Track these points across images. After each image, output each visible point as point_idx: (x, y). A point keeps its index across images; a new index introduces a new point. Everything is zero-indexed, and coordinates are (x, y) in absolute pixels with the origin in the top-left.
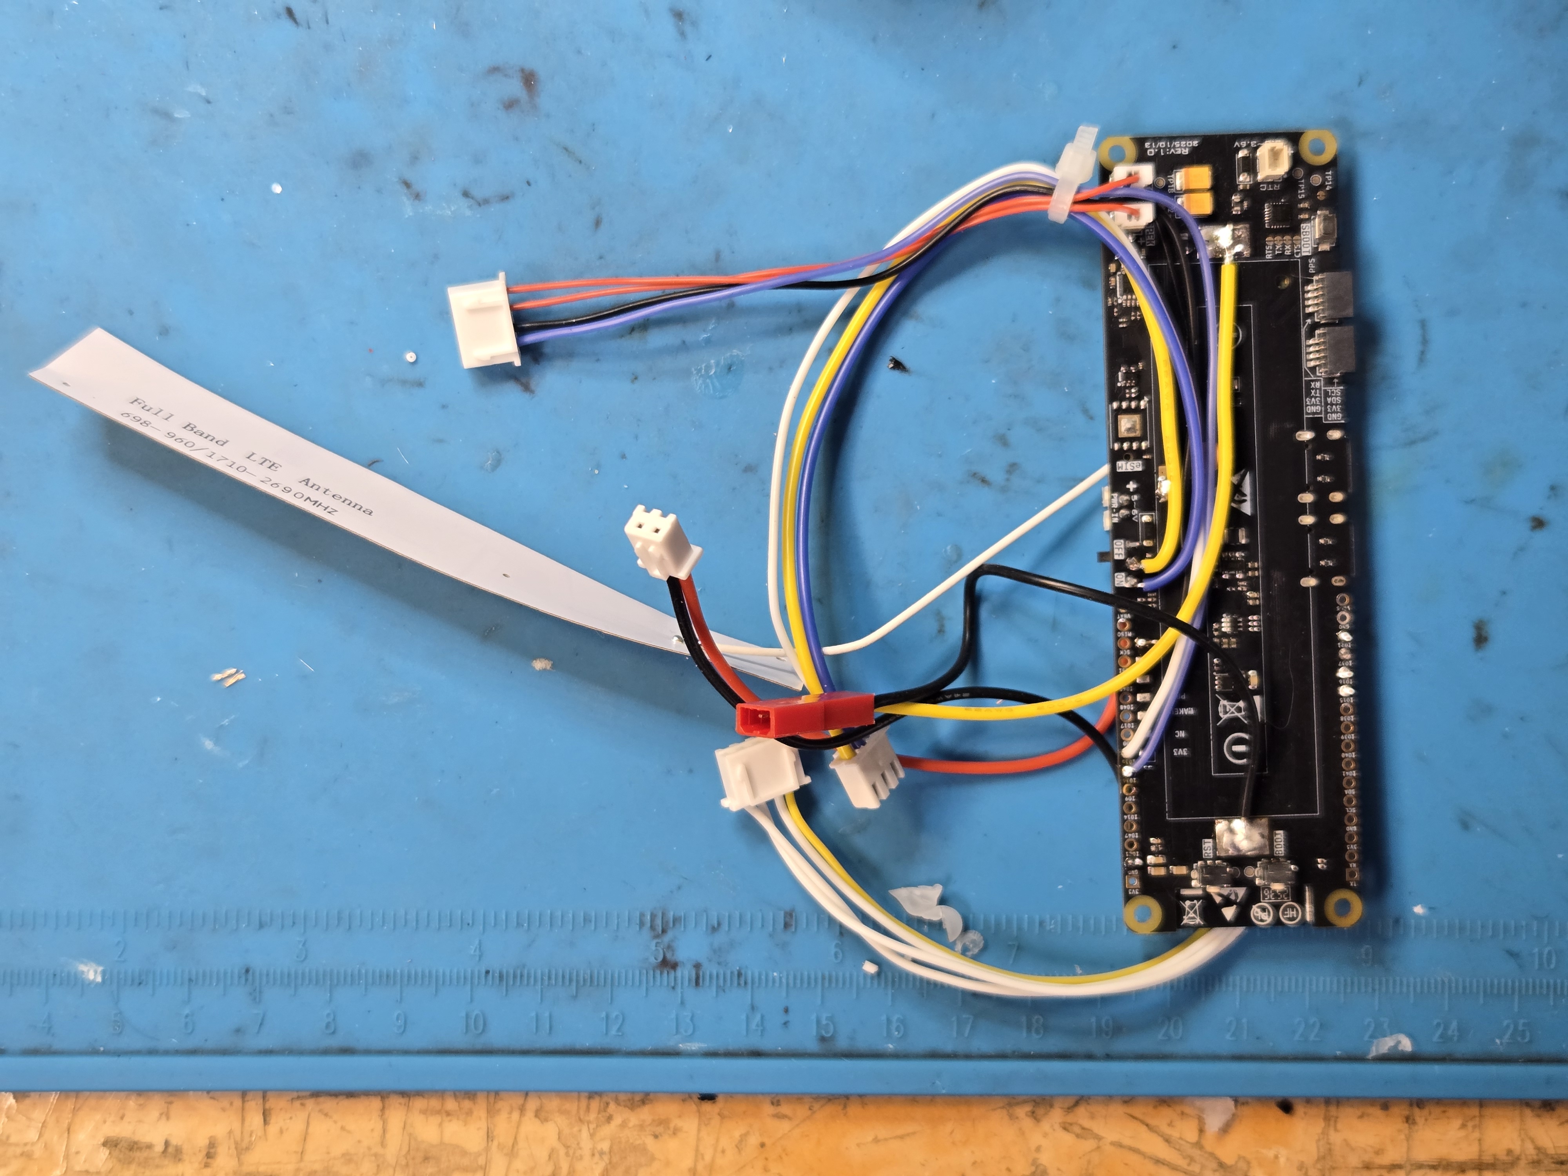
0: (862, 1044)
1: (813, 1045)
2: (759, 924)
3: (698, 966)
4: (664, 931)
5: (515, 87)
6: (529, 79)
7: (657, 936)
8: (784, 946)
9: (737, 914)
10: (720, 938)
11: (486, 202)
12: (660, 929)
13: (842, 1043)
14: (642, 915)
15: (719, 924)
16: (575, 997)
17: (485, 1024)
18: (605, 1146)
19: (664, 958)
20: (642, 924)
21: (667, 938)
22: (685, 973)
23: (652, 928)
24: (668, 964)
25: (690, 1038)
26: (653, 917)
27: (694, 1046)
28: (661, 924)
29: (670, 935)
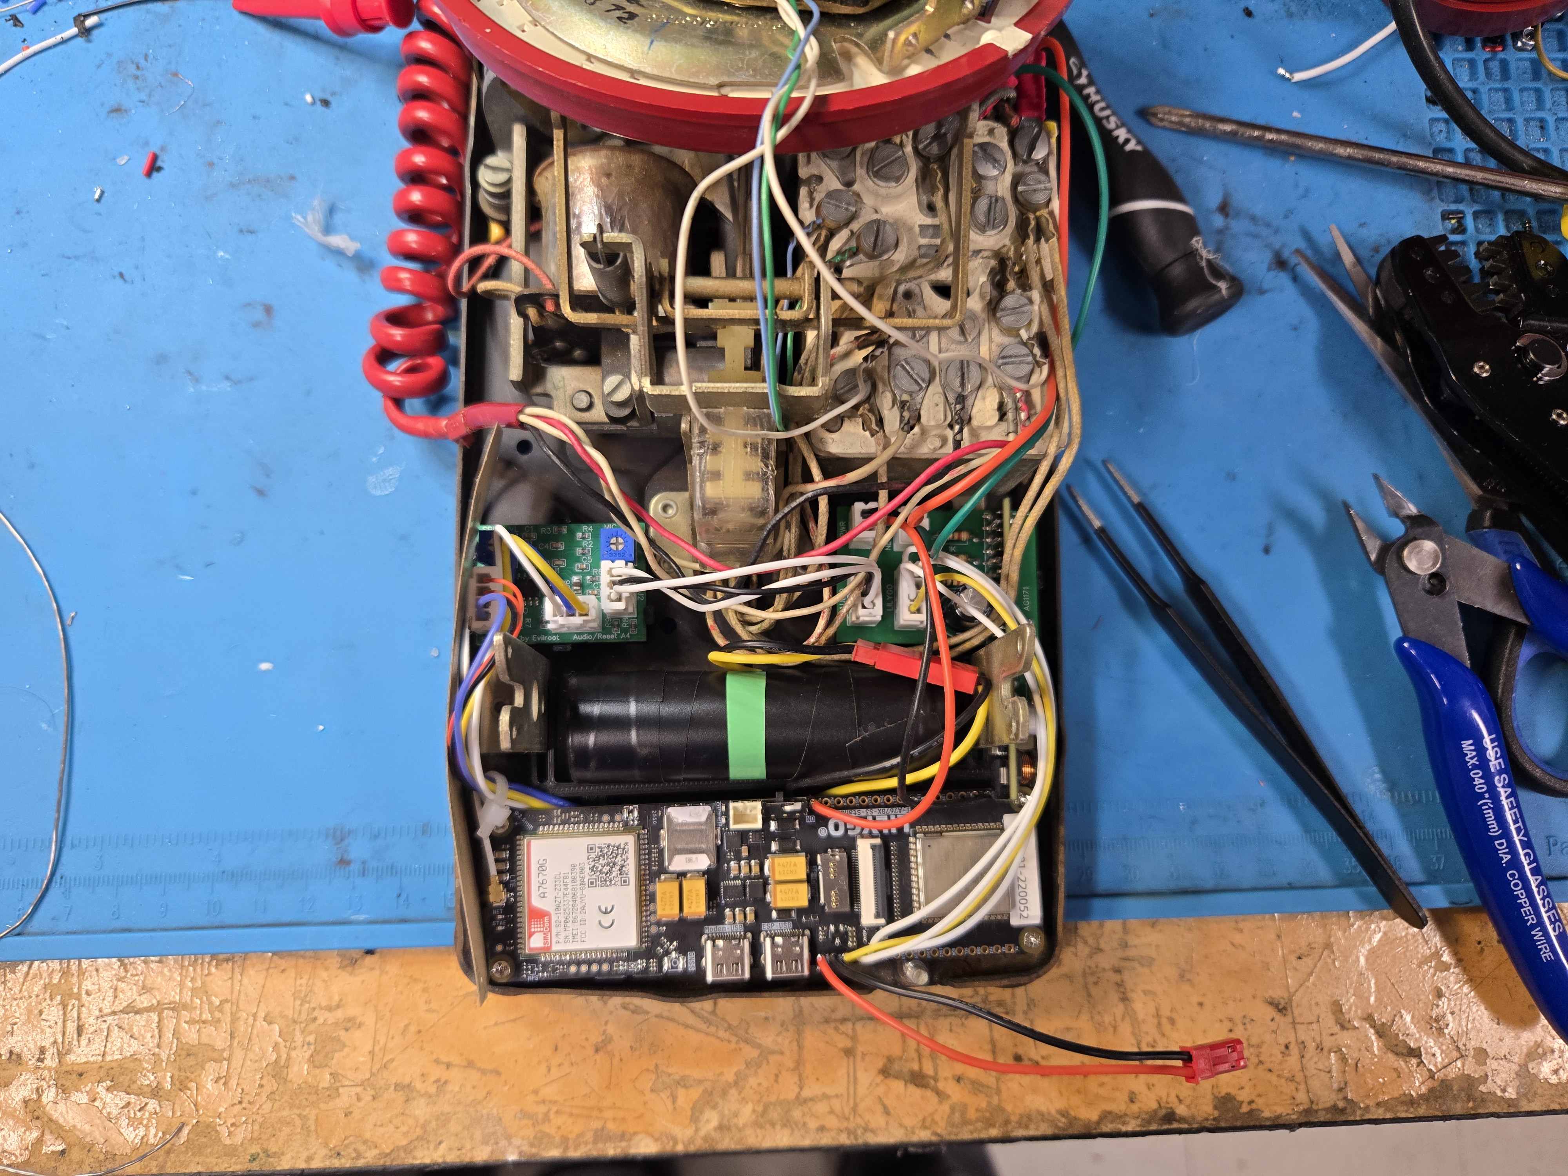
1: (442, 913)
2: (405, 833)
3: (364, 862)
4: (342, 840)
5: (259, 314)
6: (268, 310)
7: (337, 844)
8: (421, 846)
9: (391, 827)
10: (379, 843)
11: (240, 382)
12: (339, 839)
14: (327, 830)
15: (379, 833)
16: (282, 887)
17: (220, 908)
18: (311, 1038)
19: (342, 858)
20: (327, 836)
21: (343, 845)
22: (355, 867)
23: (334, 838)
24: (343, 862)
25: (358, 912)
26: (335, 831)
27: (362, 917)
28: (339, 836)
29: (346, 842)
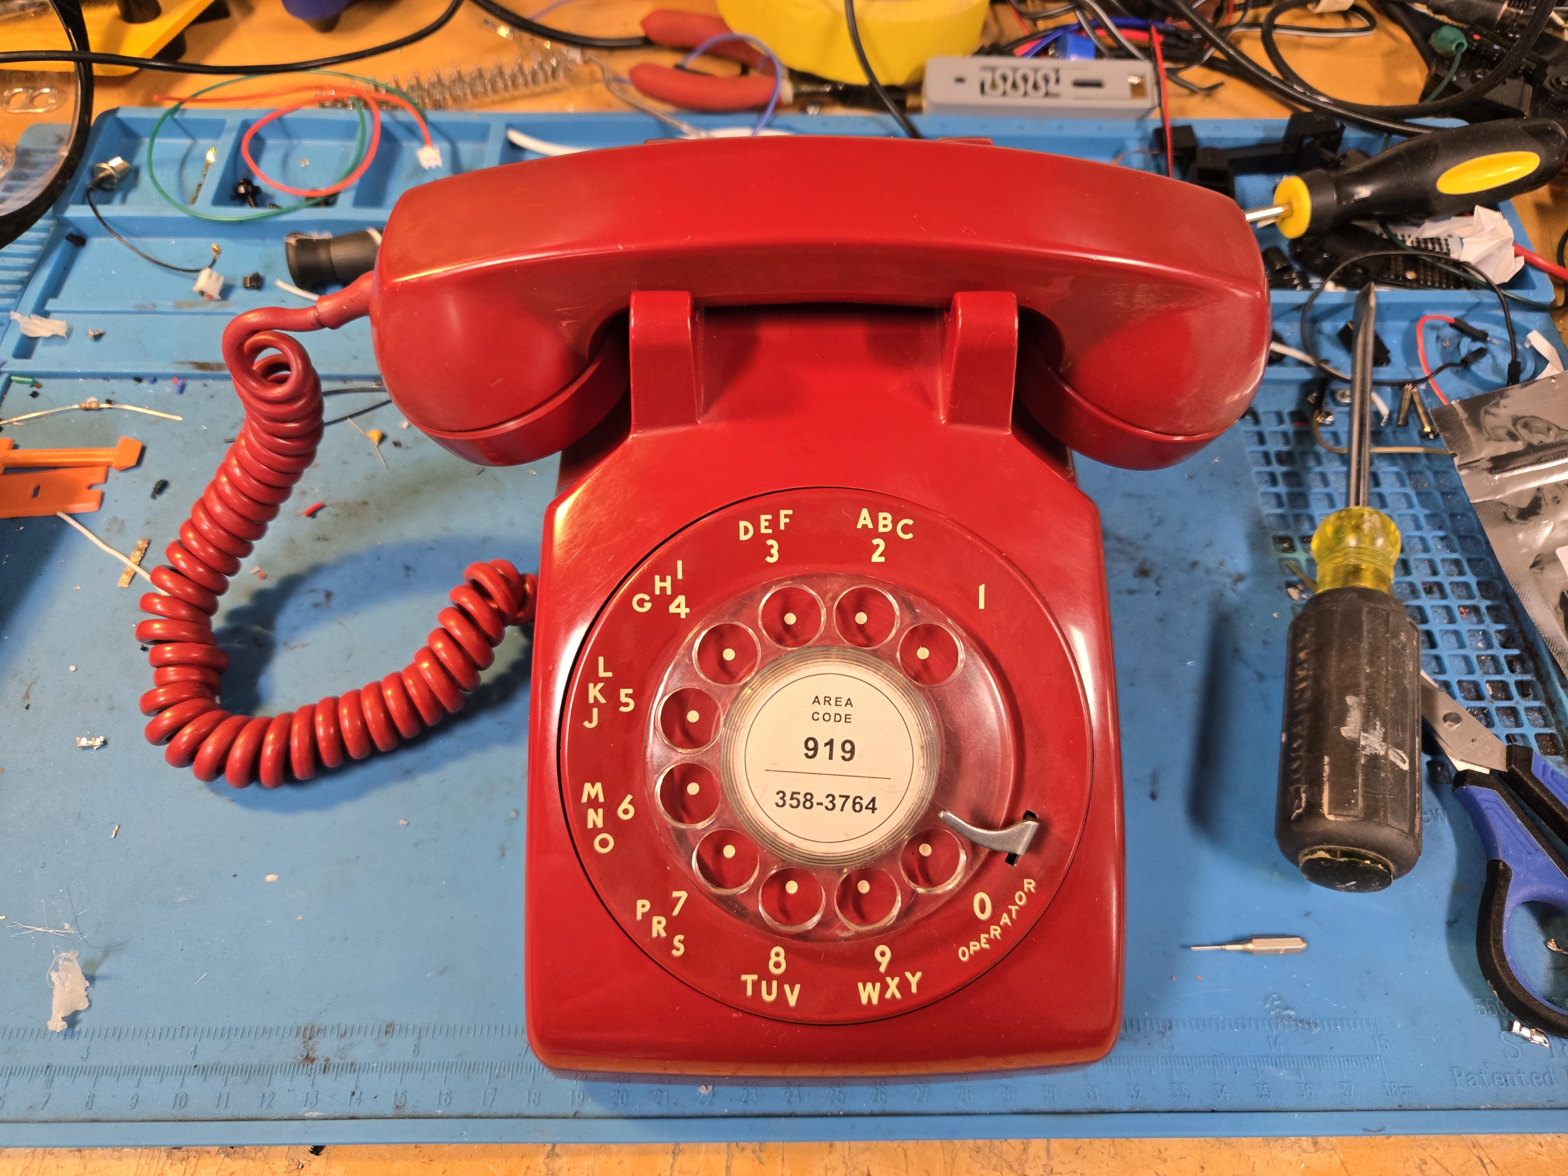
0: (422, 1110)
1: (390, 1111)
2: (369, 1032)
3: (327, 1060)
4: (310, 1038)
7: (305, 1042)
8: (382, 1045)
9: (358, 1026)
10: (345, 1041)
12: (308, 1037)
13: (408, 1111)
14: (299, 1028)
15: (345, 1033)
16: (246, 1083)
17: (186, 1102)
19: (308, 1055)
20: (298, 1034)
21: (311, 1043)
22: (318, 1064)
23: (304, 1036)
24: (309, 1059)
25: (313, 1107)
26: (306, 1029)
27: (315, 1114)
28: (310, 1034)
29: (314, 1039)
